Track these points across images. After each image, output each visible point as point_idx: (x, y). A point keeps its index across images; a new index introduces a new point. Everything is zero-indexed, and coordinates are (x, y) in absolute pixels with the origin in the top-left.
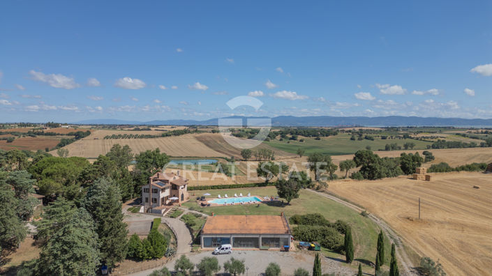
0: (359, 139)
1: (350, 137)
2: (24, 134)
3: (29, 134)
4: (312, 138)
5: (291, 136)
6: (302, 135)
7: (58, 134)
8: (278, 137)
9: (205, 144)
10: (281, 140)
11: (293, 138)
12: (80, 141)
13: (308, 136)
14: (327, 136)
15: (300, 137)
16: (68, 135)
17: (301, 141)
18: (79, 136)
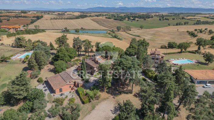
0: (163, 20)
1: (159, 19)
2: (13, 17)
3: (15, 17)
4: (142, 20)
5: (133, 18)
6: (138, 18)
7: (28, 17)
8: (127, 19)
9: (97, 23)
10: (128, 20)
11: (134, 20)
12: (39, 21)
13: (140, 18)
14: (149, 18)
15: (137, 19)
16: (33, 17)
17: (138, 21)
18: (38, 18)
